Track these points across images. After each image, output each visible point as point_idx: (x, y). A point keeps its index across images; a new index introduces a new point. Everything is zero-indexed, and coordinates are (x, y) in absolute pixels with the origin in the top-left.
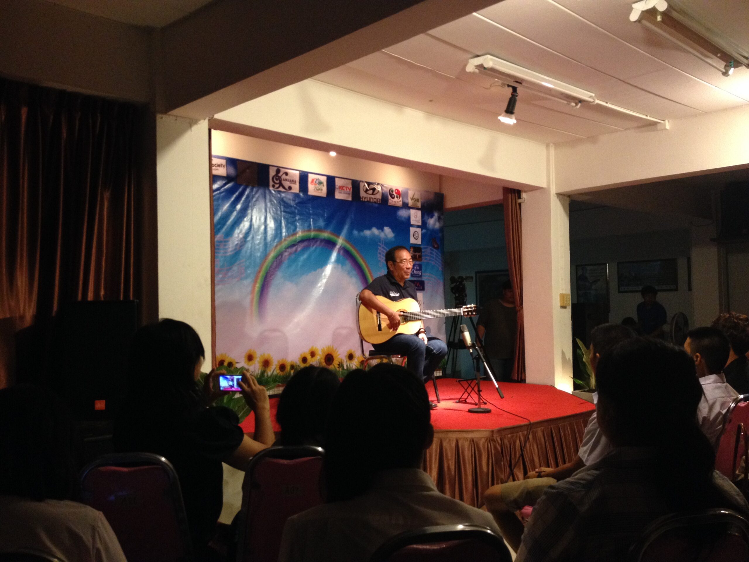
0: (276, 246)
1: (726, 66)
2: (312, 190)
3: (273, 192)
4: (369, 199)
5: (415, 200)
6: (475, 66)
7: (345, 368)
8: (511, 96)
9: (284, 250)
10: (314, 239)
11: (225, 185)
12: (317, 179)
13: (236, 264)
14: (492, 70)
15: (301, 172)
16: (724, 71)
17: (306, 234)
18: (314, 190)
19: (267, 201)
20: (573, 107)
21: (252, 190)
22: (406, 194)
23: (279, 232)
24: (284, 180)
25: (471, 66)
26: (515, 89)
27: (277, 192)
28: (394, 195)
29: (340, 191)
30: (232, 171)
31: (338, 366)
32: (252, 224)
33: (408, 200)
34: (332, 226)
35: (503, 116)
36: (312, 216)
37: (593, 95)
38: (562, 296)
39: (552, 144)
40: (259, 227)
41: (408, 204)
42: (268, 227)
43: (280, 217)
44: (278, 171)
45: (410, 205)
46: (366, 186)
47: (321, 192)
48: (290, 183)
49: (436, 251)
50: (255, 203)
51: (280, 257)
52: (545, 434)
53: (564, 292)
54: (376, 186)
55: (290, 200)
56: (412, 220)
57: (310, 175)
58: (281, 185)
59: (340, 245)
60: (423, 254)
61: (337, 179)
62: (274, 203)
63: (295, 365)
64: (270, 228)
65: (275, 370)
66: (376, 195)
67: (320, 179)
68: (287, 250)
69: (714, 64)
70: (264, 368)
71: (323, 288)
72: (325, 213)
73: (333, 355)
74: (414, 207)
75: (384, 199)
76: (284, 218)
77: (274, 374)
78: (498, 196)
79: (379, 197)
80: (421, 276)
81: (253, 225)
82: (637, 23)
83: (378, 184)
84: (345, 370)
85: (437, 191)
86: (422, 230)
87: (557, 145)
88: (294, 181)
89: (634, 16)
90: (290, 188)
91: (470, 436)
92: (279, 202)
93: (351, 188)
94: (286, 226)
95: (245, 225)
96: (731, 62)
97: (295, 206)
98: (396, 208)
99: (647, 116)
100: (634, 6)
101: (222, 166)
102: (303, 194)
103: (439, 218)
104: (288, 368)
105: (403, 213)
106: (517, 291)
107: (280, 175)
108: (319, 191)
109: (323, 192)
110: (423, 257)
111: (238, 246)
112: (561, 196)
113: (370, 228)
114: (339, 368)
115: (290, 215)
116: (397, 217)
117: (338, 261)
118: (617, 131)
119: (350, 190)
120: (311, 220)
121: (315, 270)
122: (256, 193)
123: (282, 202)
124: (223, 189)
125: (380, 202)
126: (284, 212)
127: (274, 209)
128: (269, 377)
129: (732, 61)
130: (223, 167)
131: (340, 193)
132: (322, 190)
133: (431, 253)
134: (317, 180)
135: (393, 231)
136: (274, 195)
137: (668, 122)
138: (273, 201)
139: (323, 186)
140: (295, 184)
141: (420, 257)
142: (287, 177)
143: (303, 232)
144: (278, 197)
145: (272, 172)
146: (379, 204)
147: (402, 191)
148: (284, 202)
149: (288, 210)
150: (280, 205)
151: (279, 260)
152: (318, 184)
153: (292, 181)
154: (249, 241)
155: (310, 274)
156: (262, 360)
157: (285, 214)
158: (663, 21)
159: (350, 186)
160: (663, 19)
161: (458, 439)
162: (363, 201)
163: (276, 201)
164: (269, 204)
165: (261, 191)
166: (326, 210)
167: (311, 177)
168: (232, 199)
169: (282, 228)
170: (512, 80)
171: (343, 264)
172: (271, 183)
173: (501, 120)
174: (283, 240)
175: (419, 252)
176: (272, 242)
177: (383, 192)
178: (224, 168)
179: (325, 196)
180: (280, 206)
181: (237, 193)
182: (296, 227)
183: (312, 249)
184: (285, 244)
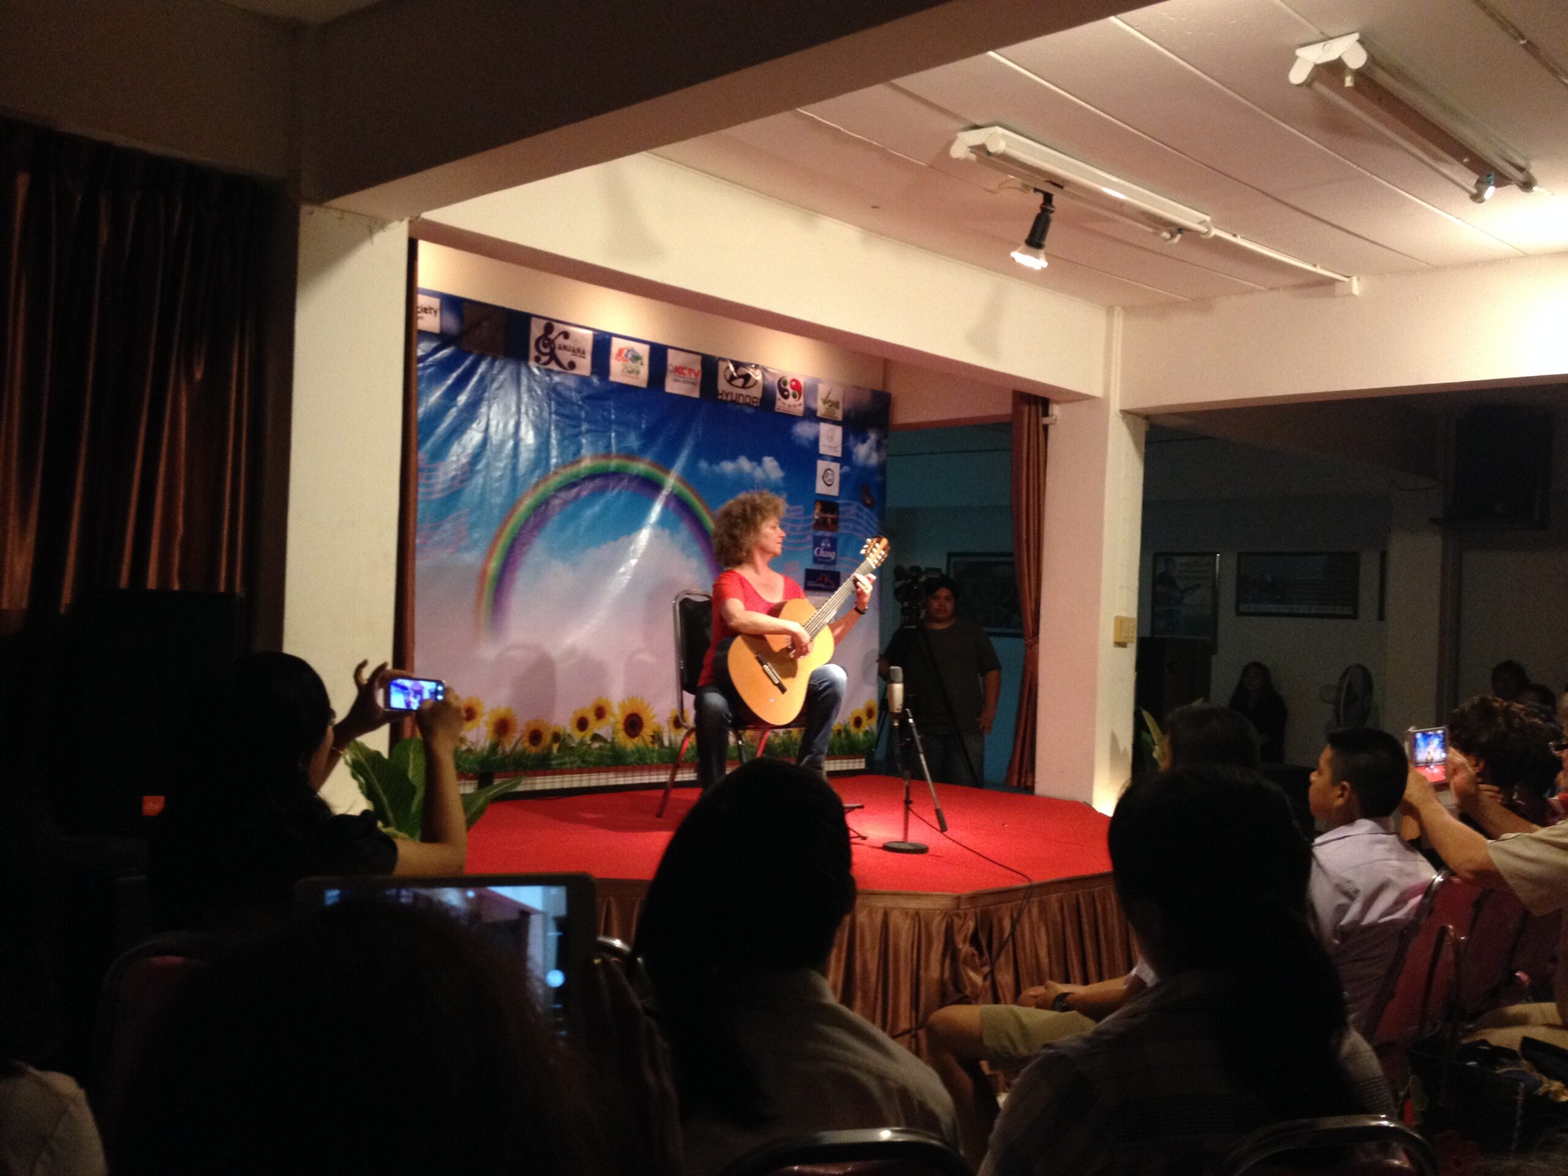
0: (537, 485)
1: (1478, 182)
2: (618, 371)
3: (536, 371)
4: (736, 397)
5: (830, 404)
6: (969, 147)
7: (666, 743)
8: (1039, 211)
9: (552, 493)
10: (617, 475)
11: (436, 350)
12: (630, 349)
13: (450, 518)
14: (1004, 157)
15: (596, 333)
16: (1475, 191)
17: (602, 463)
18: (622, 372)
19: (523, 388)
20: (1166, 240)
21: (491, 365)
22: (813, 390)
23: (543, 455)
25: (962, 146)
26: (1048, 198)
27: (544, 372)
28: (787, 391)
29: (676, 378)
30: (452, 323)
31: (651, 740)
32: (488, 436)
33: (816, 402)
34: (655, 449)
35: (1021, 252)
36: (614, 427)
37: (1208, 218)
38: (1120, 621)
39: (1119, 308)
40: (503, 443)
41: (814, 412)
42: (522, 444)
43: (547, 426)
44: (549, 328)
45: (819, 414)
46: (732, 368)
47: (638, 378)
48: (573, 355)
49: (869, 512)
50: (496, 392)
51: (543, 508)
52: (1066, 910)
53: (1124, 614)
54: (752, 370)
55: (570, 389)
56: (824, 446)
57: (615, 340)
58: (553, 357)
59: (670, 489)
60: (841, 517)
61: (670, 352)
62: (537, 394)
63: (561, 733)
64: (527, 446)
65: (520, 742)
66: (752, 389)
67: (635, 349)
68: (559, 495)
69: (1456, 178)
70: (498, 736)
71: (629, 577)
72: (644, 421)
73: (642, 716)
74: (828, 418)
75: (768, 397)
76: (557, 427)
77: (517, 749)
78: (1003, 408)
79: (757, 393)
80: (834, 562)
81: (491, 437)
82: (1304, 87)
83: (757, 367)
84: (666, 747)
85: (879, 387)
86: (841, 467)
87: (1130, 311)
88: (581, 351)
89: (1298, 75)
90: (572, 365)
91: (913, 904)
92: (548, 394)
93: (699, 371)
94: (560, 442)
95: (473, 437)
96: (1489, 176)
97: (580, 403)
98: (791, 419)
99: (1315, 266)
100: (1300, 52)
101: (432, 311)
102: (598, 380)
103: (879, 445)
104: (547, 738)
105: (804, 430)
106: (1030, 606)
107: (552, 336)
108: (633, 375)
109: (641, 377)
110: (840, 524)
111: (457, 481)
112: (1130, 416)
113: (733, 458)
114: (652, 743)
115: (568, 421)
116: (792, 438)
117: (662, 522)
118: (1252, 291)
119: (696, 375)
120: (613, 435)
121: (615, 540)
122: (500, 372)
123: (554, 393)
124: (431, 359)
125: (758, 405)
126: (557, 413)
127: (537, 409)
128: (507, 756)
129: (1493, 173)
130: (433, 314)
131: (675, 380)
132: (638, 372)
133: (858, 516)
134: (629, 351)
135: (782, 465)
136: (538, 378)
137: (1358, 280)
138: (536, 392)
139: (642, 364)
140: (584, 357)
141: (835, 522)
142: (567, 342)
143: (595, 456)
144: (546, 382)
145: (536, 330)
146: (756, 408)
147: (805, 383)
148: (558, 394)
149: (566, 411)
150: (550, 399)
151: (540, 513)
152: (631, 359)
153: (576, 351)
154: (480, 471)
155: (604, 547)
156: (494, 719)
157: (558, 418)
158: (1357, 86)
159: (698, 368)
160: (1355, 82)
161: (888, 909)
162: (721, 400)
163: (542, 391)
164: (525, 398)
165: (510, 368)
166: (644, 416)
167: (617, 344)
168: (449, 382)
169: (550, 447)
170: (1043, 179)
171: (674, 530)
172: (533, 353)
173: (1015, 259)
174: (551, 473)
175: (832, 513)
176: (527, 476)
177: (766, 383)
178: (436, 315)
179: (644, 385)
180: (547, 401)
181: (460, 370)
182: (579, 447)
183: (611, 494)
184: (554, 481)
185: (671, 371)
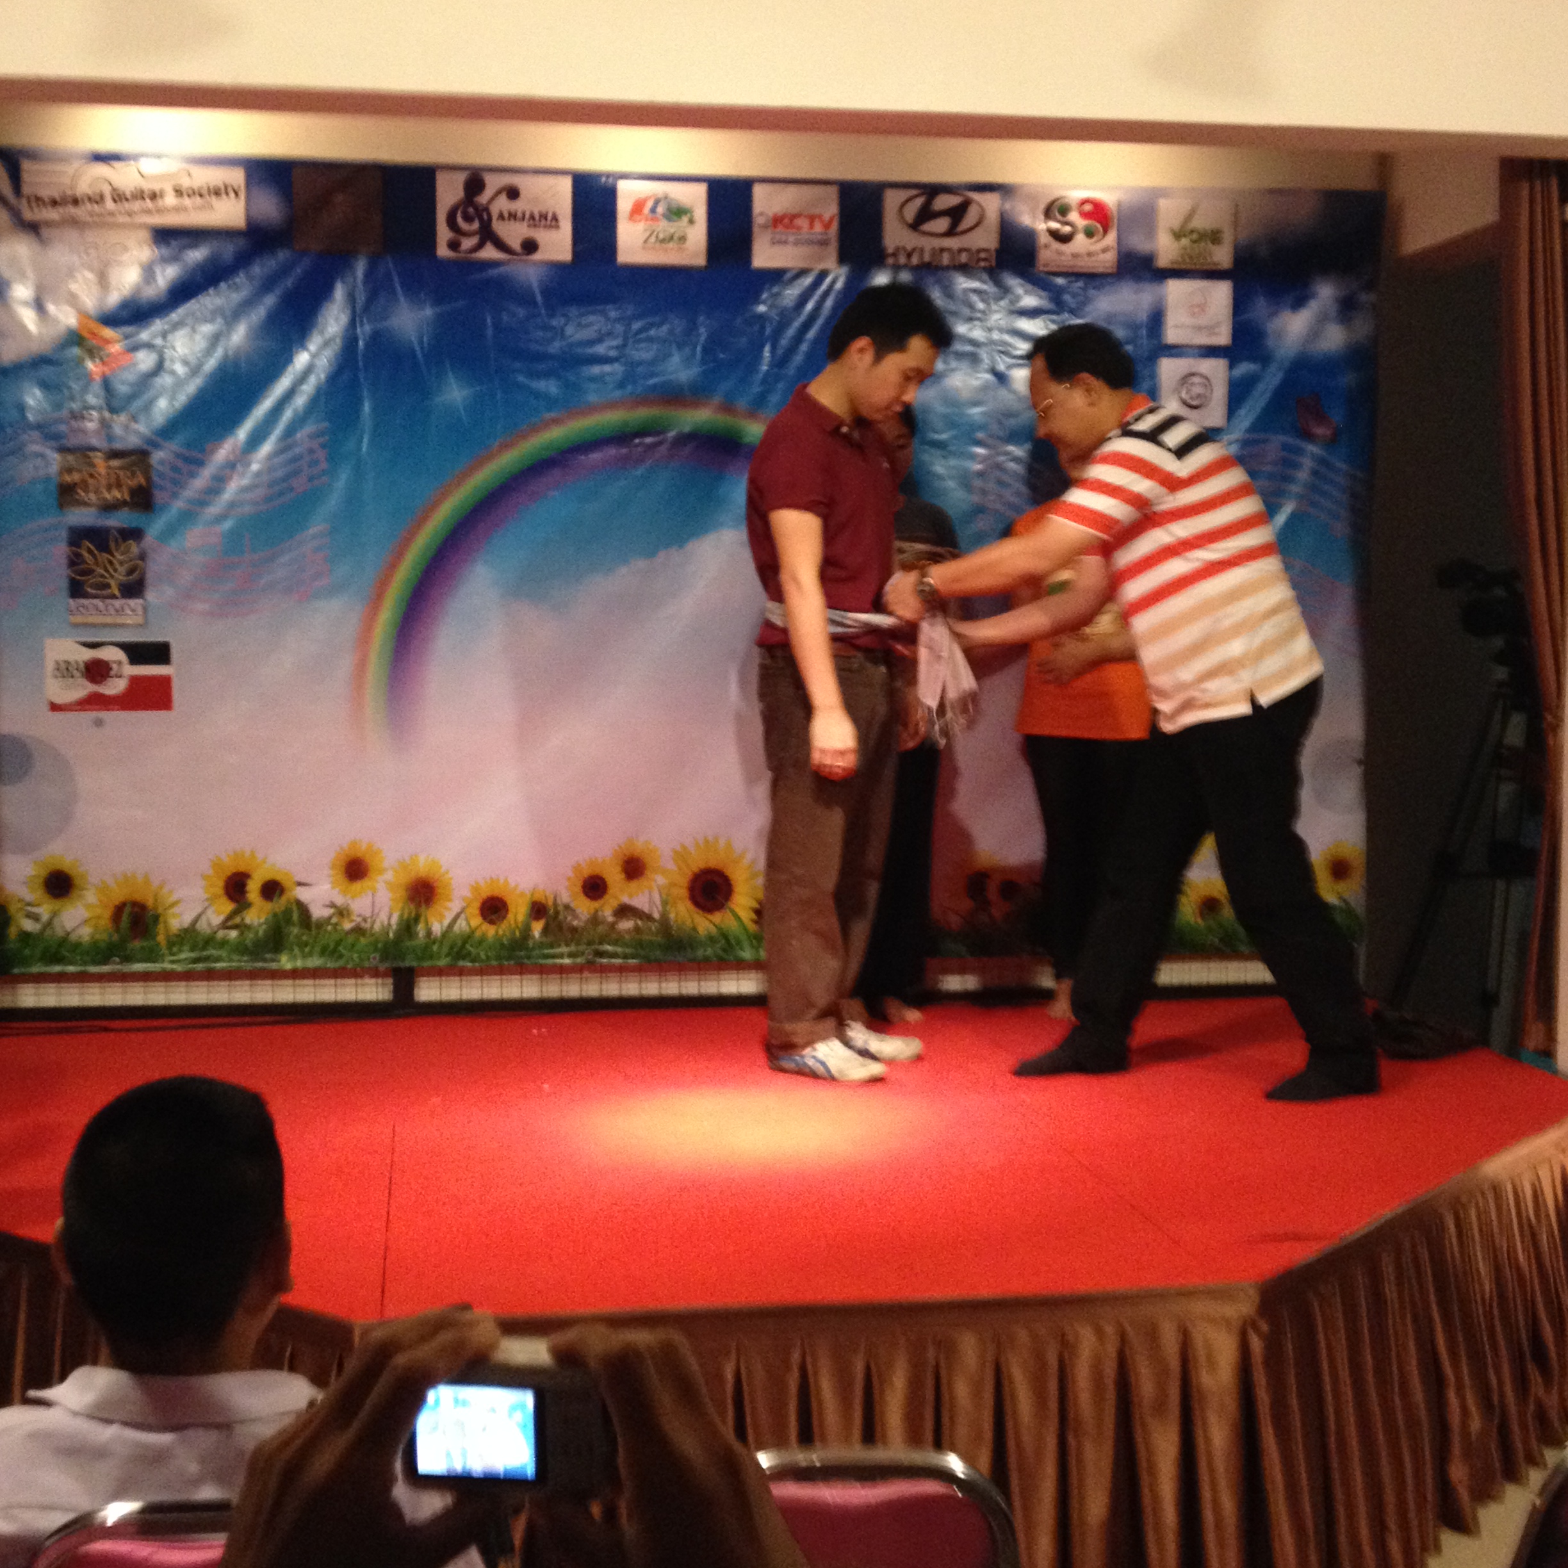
2: (636, 243)
4: (932, 256)
5: (1194, 237)
11: (243, 258)
12: (660, 195)
17: (623, 416)
18: (646, 241)
22: (1144, 215)
24: (501, 217)
28: (1069, 224)
29: (778, 237)
30: (270, 207)
41: (1148, 259)
44: (475, 185)
45: (1163, 262)
47: (683, 251)
48: (532, 227)
49: (1322, 453)
54: (971, 195)
56: (1176, 326)
57: (623, 186)
58: (489, 236)
61: (758, 191)
63: (550, 903)
65: (463, 916)
66: (971, 234)
70: (412, 907)
72: (701, 330)
73: (729, 873)
74: (1189, 267)
75: (1013, 241)
77: (456, 928)
79: (984, 239)
83: (988, 188)
86: (1231, 366)
88: (549, 218)
90: (530, 246)
93: (832, 218)
98: (1088, 282)
101: (230, 191)
102: (590, 265)
104: (518, 912)
107: (483, 199)
108: (671, 245)
109: (690, 247)
111: (301, 479)
119: (827, 226)
121: (651, 553)
128: (437, 940)
130: (232, 195)
131: (773, 243)
132: (683, 239)
139: (691, 222)
140: (555, 228)
142: (518, 206)
145: (448, 193)
146: (986, 270)
147: (1117, 204)
152: (665, 217)
153: (538, 217)
154: (347, 456)
156: (405, 878)
159: (831, 209)
166: (701, 319)
167: (628, 193)
172: (444, 234)
177: (1013, 217)
178: (238, 198)
179: (700, 261)
183: (637, 473)
185: (765, 227)
